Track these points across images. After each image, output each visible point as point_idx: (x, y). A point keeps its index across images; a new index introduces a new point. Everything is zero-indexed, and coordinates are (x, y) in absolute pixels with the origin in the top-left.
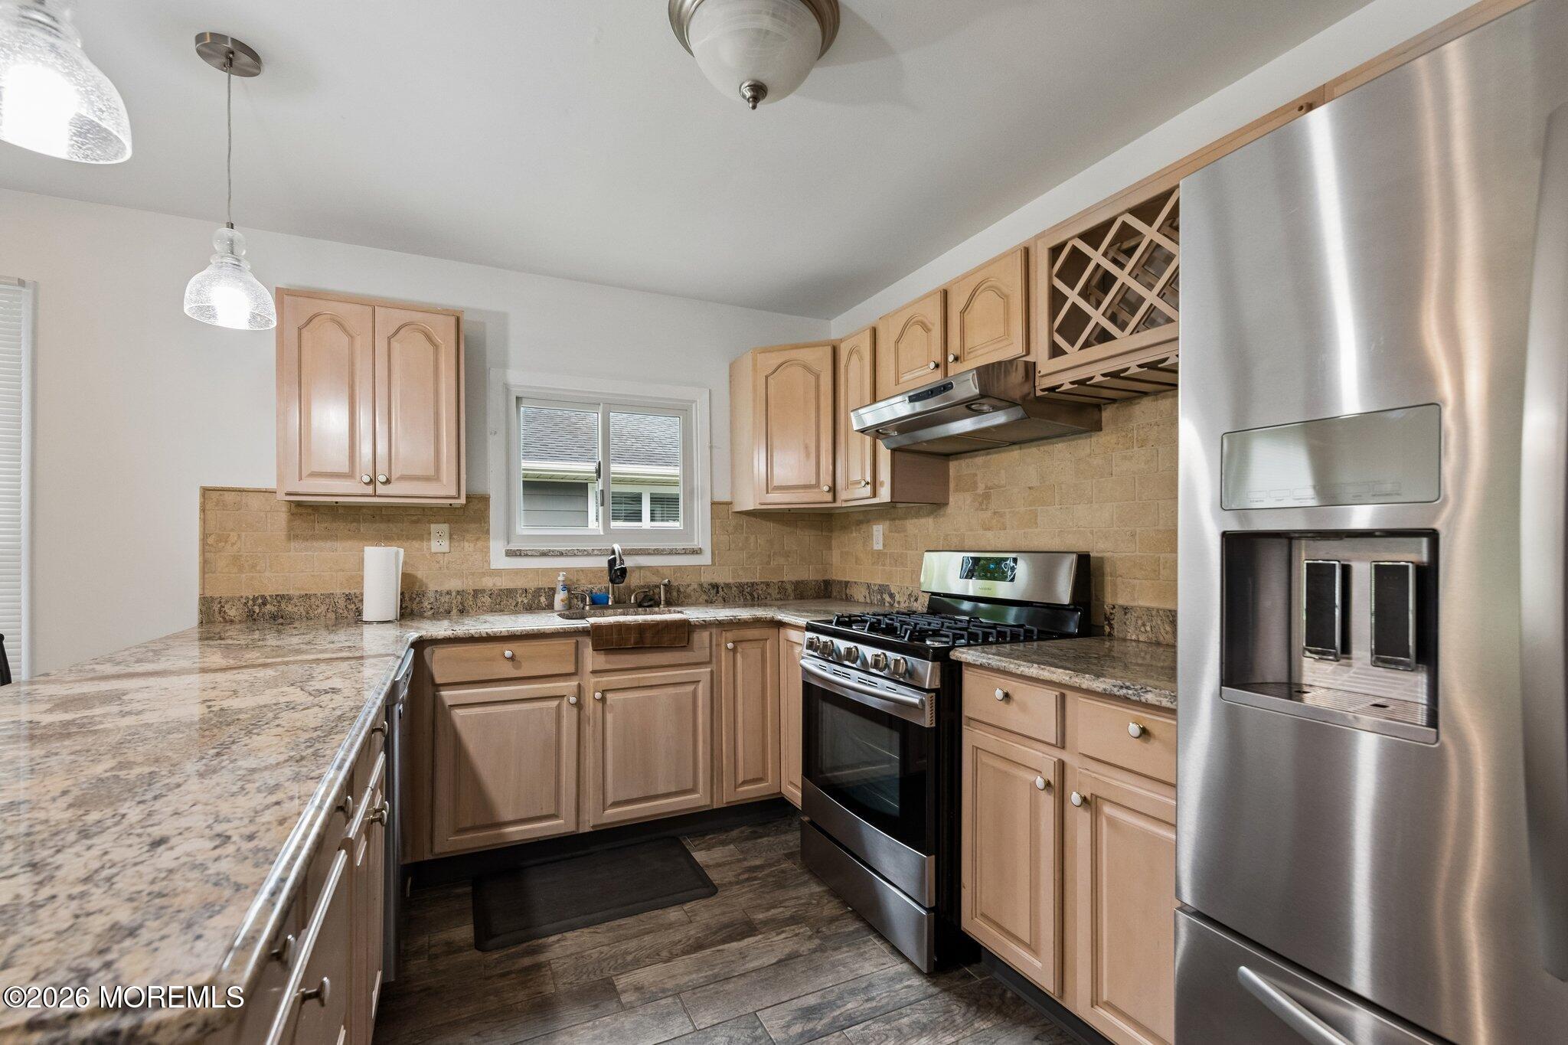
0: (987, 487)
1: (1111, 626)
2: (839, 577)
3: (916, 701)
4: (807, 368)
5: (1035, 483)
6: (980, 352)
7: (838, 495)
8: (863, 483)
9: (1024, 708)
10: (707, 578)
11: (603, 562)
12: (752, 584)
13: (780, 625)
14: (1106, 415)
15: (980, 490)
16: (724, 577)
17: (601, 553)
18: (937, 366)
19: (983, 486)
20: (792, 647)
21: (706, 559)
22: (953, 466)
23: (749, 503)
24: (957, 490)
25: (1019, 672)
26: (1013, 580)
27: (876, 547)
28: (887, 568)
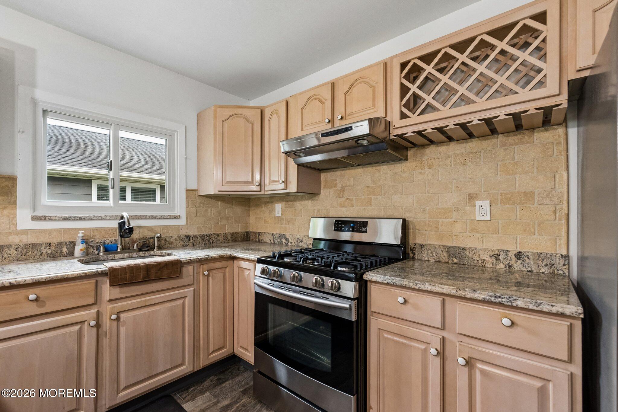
0: (342, 186)
1: (414, 254)
2: (254, 230)
3: (347, 306)
4: (246, 119)
5: (370, 184)
6: (355, 115)
7: (263, 188)
8: (281, 182)
9: (416, 307)
10: (183, 232)
11: (115, 224)
12: (210, 235)
13: (233, 258)
14: (411, 153)
15: (339, 186)
16: (193, 231)
17: (113, 218)
18: (329, 122)
19: (341, 186)
20: (243, 271)
21: (182, 221)
22: (323, 175)
23: (211, 191)
24: (325, 187)
25: (417, 288)
26: (366, 232)
27: (277, 215)
28: (284, 226)
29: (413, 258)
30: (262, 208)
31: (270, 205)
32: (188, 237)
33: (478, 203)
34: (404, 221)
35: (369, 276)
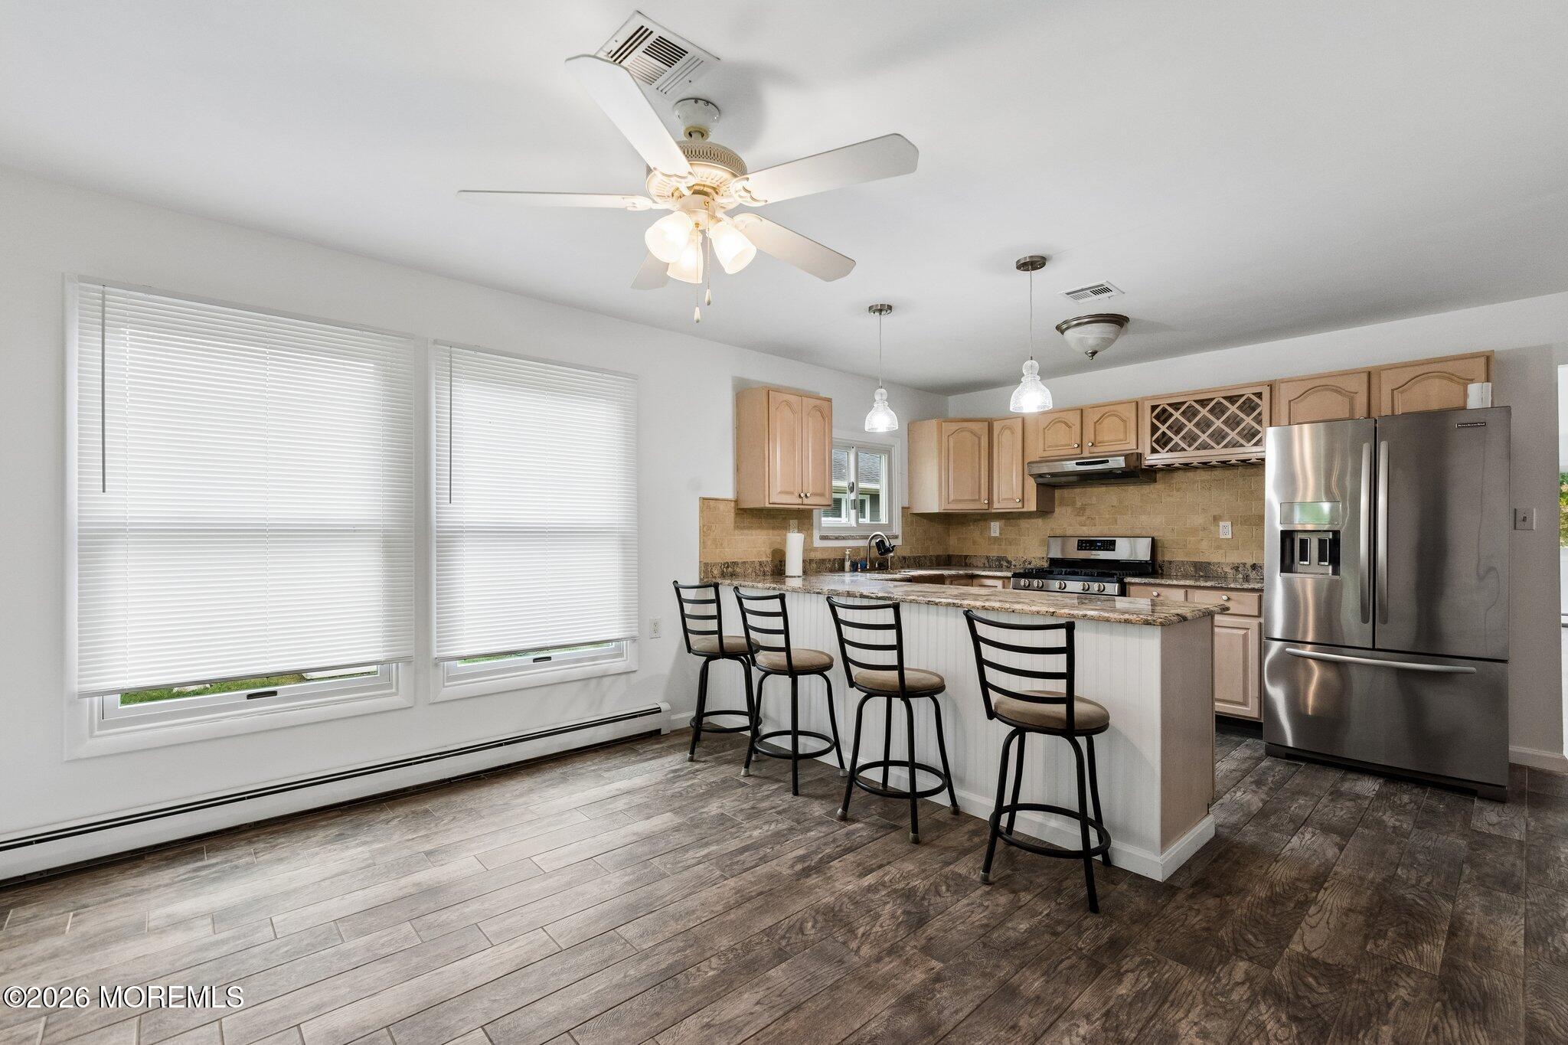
0: (1082, 504)
1: (1162, 570)
2: (957, 553)
4: (972, 431)
5: (1115, 503)
6: (1106, 444)
7: (989, 506)
8: (1014, 501)
11: (860, 543)
12: (919, 557)
13: (973, 577)
14: (1159, 476)
15: (1079, 504)
16: (906, 553)
17: (859, 537)
18: (1078, 447)
21: (900, 541)
22: (1058, 493)
23: (934, 508)
24: (1061, 504)
25: (1166, 584)
26: (1114, 550)
27: (993, 535)
28: (1003, 547)
29: (1162, 574)
30: (970, 526)
31: (982, 523)
32: (904, 558)
33: (1221, 524)
34: (1153, 540)
35: (1128, 580)
